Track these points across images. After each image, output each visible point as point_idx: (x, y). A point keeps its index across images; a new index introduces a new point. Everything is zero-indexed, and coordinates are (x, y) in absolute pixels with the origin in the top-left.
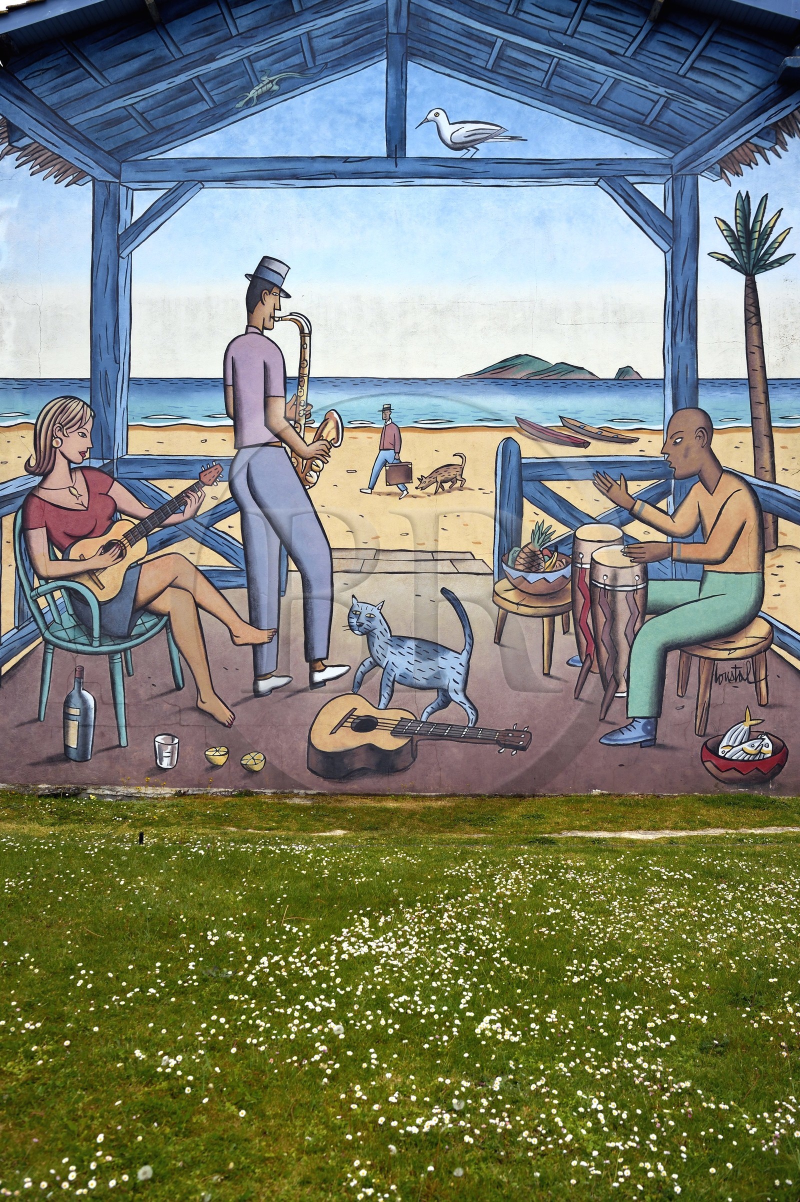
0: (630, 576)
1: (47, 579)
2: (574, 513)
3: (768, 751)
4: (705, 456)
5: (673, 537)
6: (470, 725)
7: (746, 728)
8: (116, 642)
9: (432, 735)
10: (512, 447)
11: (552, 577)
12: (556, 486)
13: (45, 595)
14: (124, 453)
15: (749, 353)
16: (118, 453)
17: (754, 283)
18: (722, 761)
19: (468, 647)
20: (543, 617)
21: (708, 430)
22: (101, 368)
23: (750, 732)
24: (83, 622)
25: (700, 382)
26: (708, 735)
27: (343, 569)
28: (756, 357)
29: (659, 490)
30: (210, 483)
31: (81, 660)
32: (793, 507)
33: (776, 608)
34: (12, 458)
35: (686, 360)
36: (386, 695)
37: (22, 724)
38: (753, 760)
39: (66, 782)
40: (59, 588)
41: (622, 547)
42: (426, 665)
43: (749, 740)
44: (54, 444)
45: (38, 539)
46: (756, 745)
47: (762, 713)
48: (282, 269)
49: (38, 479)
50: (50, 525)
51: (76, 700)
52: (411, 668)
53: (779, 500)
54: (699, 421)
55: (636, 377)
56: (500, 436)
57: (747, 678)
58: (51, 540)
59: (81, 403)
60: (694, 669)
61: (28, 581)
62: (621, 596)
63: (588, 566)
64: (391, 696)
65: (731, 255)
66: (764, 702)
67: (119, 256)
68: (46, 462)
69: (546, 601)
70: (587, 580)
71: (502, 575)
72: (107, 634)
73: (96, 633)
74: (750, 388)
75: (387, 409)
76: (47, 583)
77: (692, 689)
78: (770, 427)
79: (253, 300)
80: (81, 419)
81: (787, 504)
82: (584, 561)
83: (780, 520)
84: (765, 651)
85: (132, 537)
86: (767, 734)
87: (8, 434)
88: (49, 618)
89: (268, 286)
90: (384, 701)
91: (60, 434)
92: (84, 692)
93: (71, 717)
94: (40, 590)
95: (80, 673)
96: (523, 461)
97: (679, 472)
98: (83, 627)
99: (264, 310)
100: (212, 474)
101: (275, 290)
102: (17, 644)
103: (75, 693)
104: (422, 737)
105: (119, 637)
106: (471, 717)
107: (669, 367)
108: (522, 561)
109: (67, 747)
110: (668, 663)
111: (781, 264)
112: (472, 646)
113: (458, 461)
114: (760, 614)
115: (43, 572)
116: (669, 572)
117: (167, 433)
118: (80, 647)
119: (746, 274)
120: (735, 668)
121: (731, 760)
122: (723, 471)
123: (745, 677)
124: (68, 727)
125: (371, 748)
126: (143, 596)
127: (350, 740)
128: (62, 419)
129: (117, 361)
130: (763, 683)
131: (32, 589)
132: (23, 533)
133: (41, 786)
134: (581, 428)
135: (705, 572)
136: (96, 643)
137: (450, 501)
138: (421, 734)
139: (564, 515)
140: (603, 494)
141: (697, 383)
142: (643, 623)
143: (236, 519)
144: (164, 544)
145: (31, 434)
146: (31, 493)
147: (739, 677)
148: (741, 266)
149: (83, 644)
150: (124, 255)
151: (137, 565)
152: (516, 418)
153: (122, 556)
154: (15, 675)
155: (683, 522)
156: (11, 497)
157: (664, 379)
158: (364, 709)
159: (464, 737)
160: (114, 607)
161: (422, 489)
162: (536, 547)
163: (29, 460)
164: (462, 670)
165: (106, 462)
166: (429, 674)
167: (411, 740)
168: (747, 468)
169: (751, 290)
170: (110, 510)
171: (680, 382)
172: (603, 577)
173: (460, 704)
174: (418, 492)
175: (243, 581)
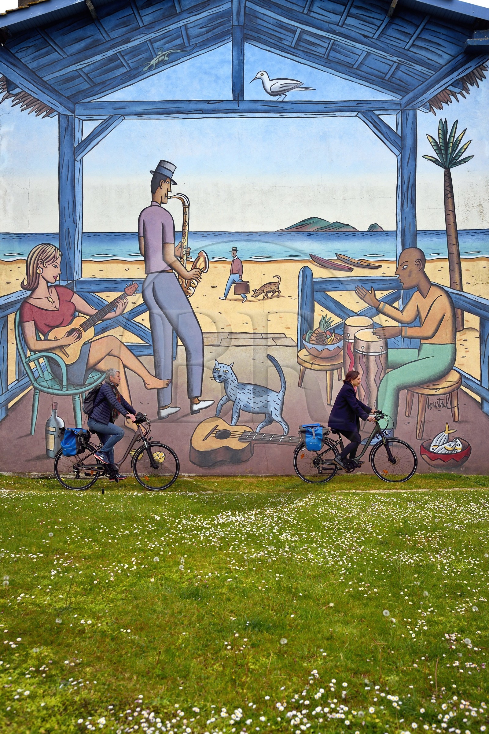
0: (377, 347)
1: (35, 352)
2: (344, 310)
3: (459, 448)
4: (421, 275)
5: (402, 323)
6: (285, 434)
7: (446, 435)
8: (77, 388)
9: (262, 440)
10: (308, 272)
11: (331, 348)
12: (334, 295)
13: (34, 361)
14: (80, 277)
15: (446, 215)
16: (76, 277)
17: (450, 173)
18: (432, 454)
19: (283, 389)
20: (327, 371)
21: (422, 261)
22: (66, 226)
23: (449, 437)
24: (56, 376)
25: (418, 232)
26: (424, 439)
27: (210, 344)
28: (451, 217)
29: (394, 296)
30: (131, 294)
31: (56, 399)
32: (473, 305)
33: (463, 364)
34: (13, 280)
35: (409, 219)
36: (235, 417)
37: (21, 437)
38: (451, 454)
39: (47, 471)
40: (42, 357)
41: (372, 330)
42: (258, 399)
43: (448, 442)
44: (38, 271)
45: (30, 327)
46: (452, 445)
47: (456, 426)
48: (172, 168)
49: (29, 292)
50: (36, 319)
51: (53, 423)
52: (249, 401)
53: (465, 301)
54: (417, 255)
55: (380, 230)
56: (301, 265)
57: (447, 406)
58: (37, 328)
59: (54, 247)
60: (415, 401)
61: (24, 352)
62: (372, 358)
63: (353, 341)
64: (238, 417)
65: (436, 157)
66: (457, 419)
67: (75, 160)
68: (33, 282)
69: (328, 361)
70: (352, 349)
71: (303, 347)
72: (70, 383)
73: (65, 383)
74: (447, 235)
75: (234, 250)
76: (35, 354)
77: (414, 412)
78: (459, 258)
79: (155, 186)
80: (54, 257)
81: (469, 303)
82: (350, 338)
83: (465, 313)
84: (457, 390)
85: (85, 326)
86: (458, 438)
87: (10, 266)
88: (36, 374)
89: (164, 178)
90: (234, 421)
91: (41, 266)
92: (58, 418)
93: (50, 432)
94: (31, 358)
95: (55, 406)
96: (314, 280)
97: (406, 285)
98: (57, 379)
99: (162, 192)
100: (132, 289)
101: (168, 180)
102: (17, 390)
103: (52, 418)
104: (257, 442)
105: (78, 385)
106: (285, 430)
107: (399, 223)
108: (314, 338)
109: (48, 450)
110: (400, 397)
111: (466, 162)
112: (285, 388)
113: (276, 280)
114: (454, 368)
115: (33, 347)
116: (400, 344)
117: (105, 265)
118: (55, 391)
119: (445, 168)
120: (440, 400)
121: (438, 454)
122: (431, 284)
123: (445, 405)
124: (48, 438)
125: (227, 448)
126: (92, 361)
127: (215, 444)
128: (43, 257)
129: (75, 223)
130: (456, 409)
131: (26, 358)
132: (20, 324)
133: (33, 473)
134: (348, 260)
135: (421, 343)
136: (65, 389)
137: (272, 304)
138: (256, 440)
139: (338, 312)
140: (361, 299)
141: (416, 233)
142: (385, 374)
143: (146, 315)
144: (104, 330)
145: (24, 266)
146: (25, 301)
147: (442, 405)
148: (442, 163)
149: (57, 390)
150: (78, 159)
151: (89, 343)
152: (310, 255)
153: (79, 337)
154: (16, 408)
155: (408, 314)
156: (13, 303)
157: (397, 231)
158: (222, 425)
159: (281, 442)
160: (75, 367)
161: (255, 297)
162: (321, 330)
163: (23, 281)
164: (279, 402)
165: (69, 282)
166: (261, 404)
167: (250, 444)
168: (446, 282)
169: (448, 178)
170: (72, 311)
171: (406, 233)
172: (362, 347)
173: (279, 422)
174: (253, 299)
175: (151, 351)
